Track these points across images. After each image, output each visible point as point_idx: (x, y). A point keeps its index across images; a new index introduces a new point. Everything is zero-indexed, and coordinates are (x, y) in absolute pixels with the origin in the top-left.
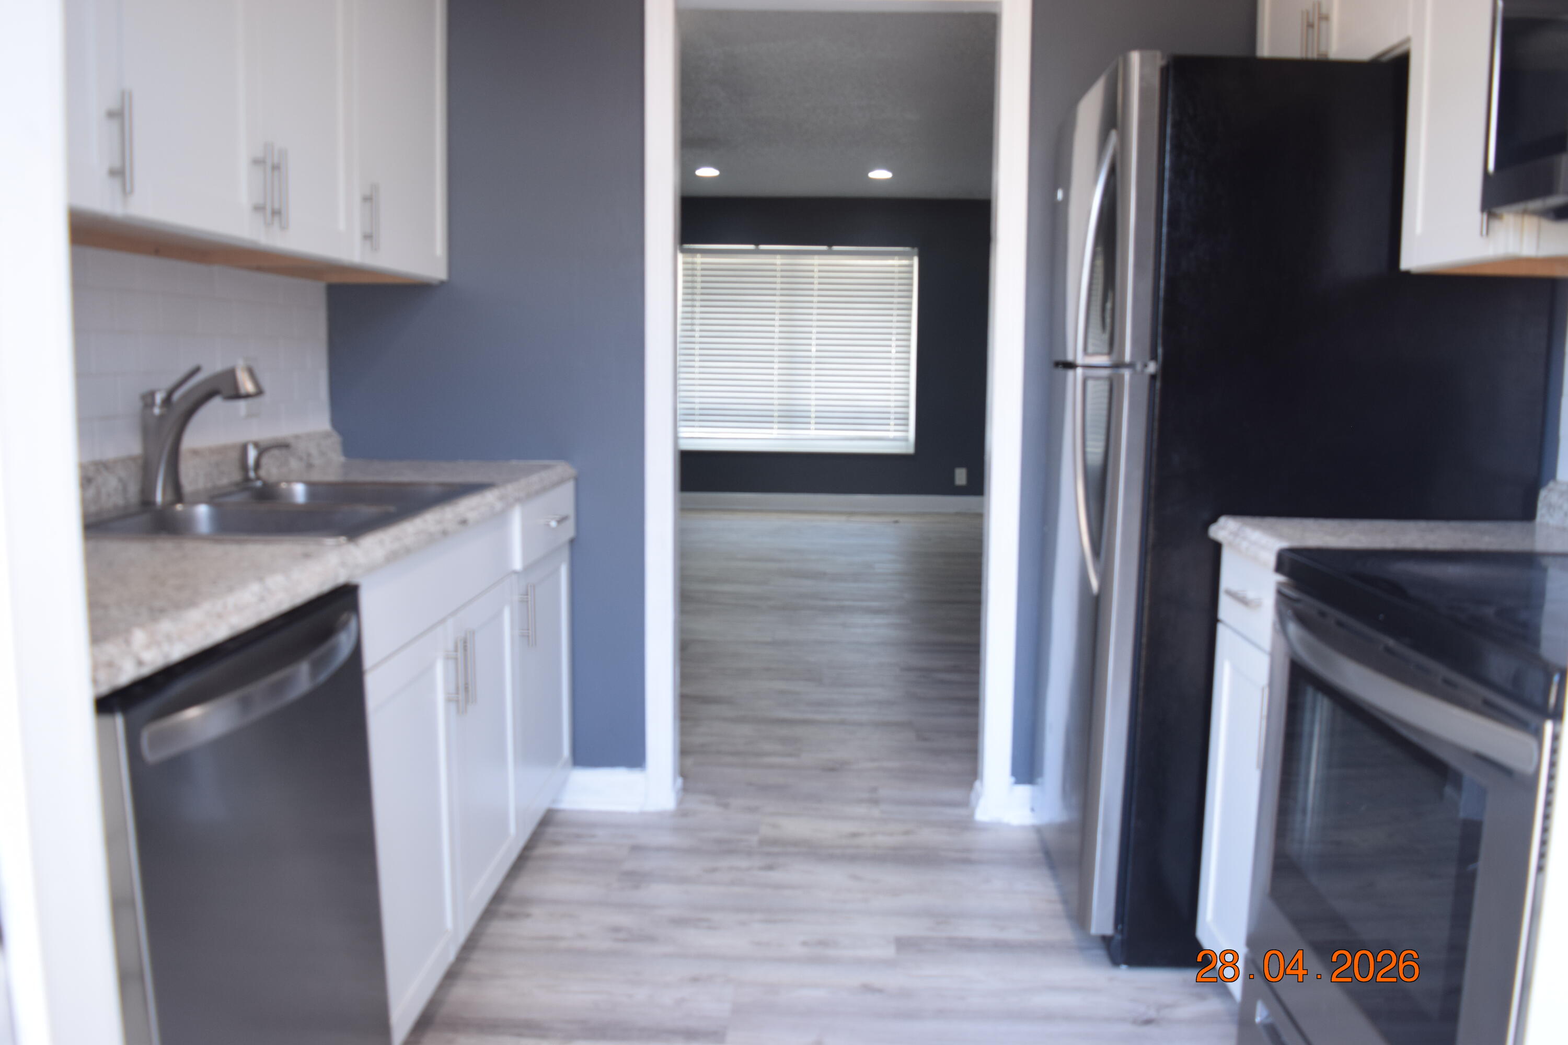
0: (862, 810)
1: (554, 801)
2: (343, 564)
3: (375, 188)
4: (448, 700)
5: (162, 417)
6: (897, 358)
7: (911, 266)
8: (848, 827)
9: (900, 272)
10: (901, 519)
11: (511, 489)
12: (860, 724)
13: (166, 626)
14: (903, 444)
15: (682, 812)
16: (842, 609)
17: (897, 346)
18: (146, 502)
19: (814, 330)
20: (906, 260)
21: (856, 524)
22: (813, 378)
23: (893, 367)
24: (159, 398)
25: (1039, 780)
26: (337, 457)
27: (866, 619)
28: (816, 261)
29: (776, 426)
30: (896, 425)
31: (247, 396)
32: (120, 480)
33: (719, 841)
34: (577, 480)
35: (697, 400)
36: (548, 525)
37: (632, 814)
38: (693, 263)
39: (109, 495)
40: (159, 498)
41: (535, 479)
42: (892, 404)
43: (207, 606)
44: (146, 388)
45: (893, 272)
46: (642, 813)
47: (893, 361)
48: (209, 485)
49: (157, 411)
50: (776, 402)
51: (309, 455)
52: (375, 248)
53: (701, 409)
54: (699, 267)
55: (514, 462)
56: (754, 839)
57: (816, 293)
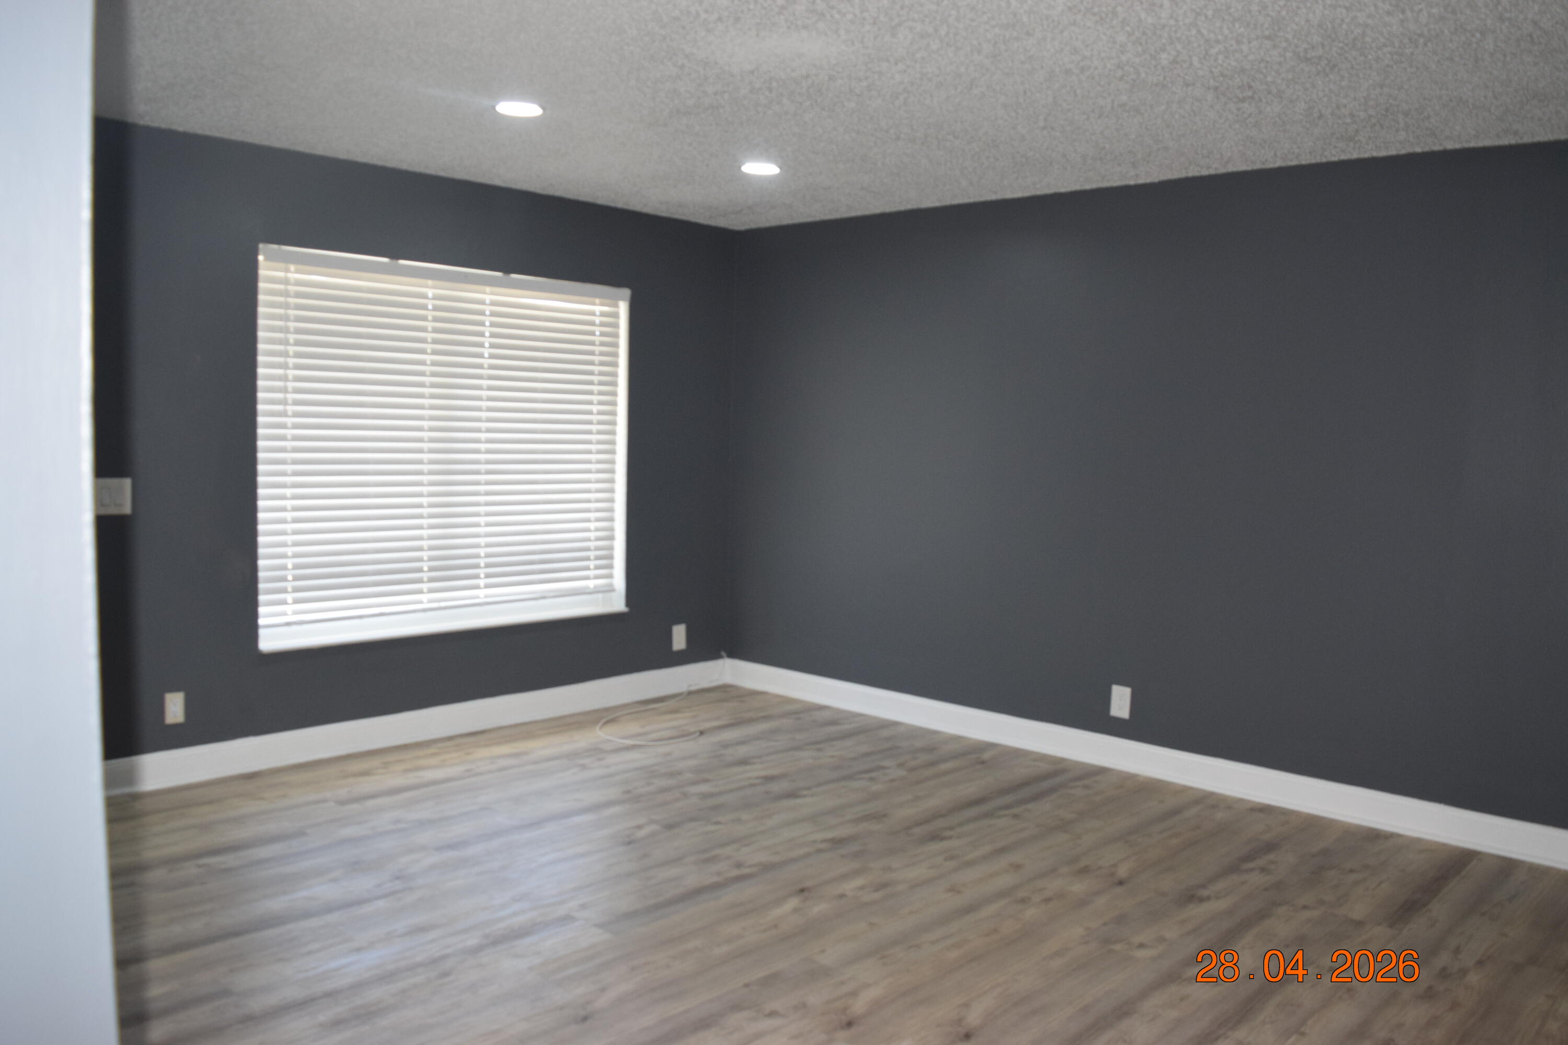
7: (616, 315)
9: (602, 324)
14: (607, 597)
20: (611, 306)
30: (596, 568)
45: (593, 324)
57: (486, 362)
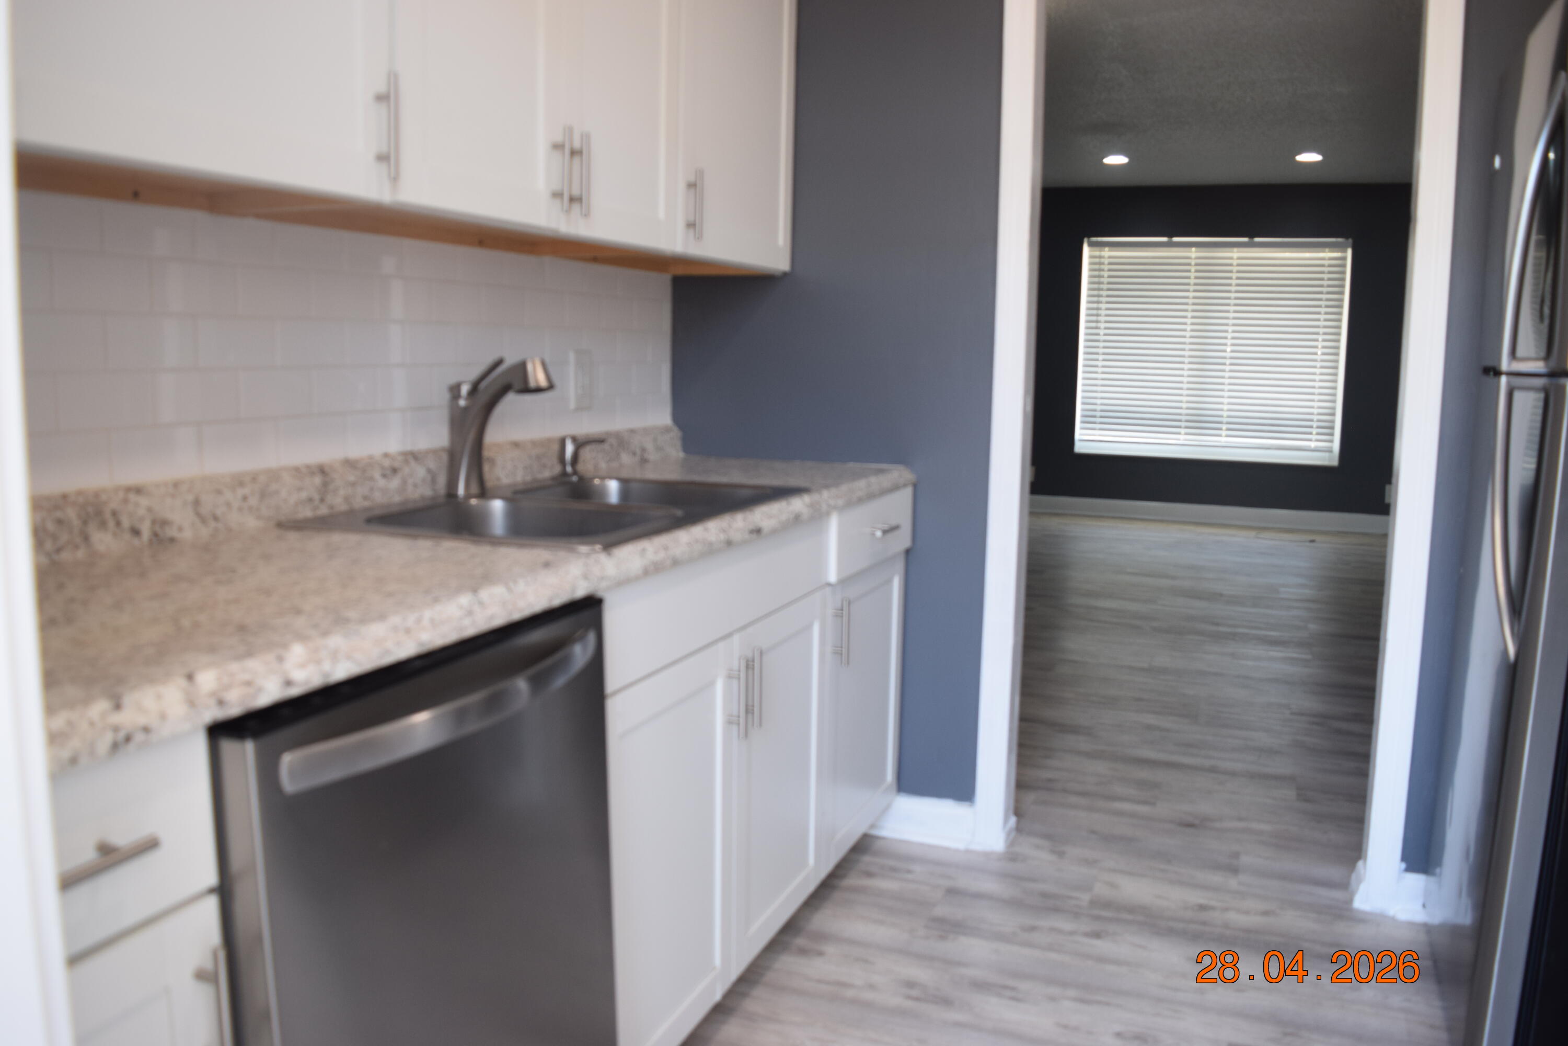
0: (1216, 878)
1: (873, 826)
2: (585, 577)
3: (700, 173)
4: (730, 721)
5: (466, 409)
6: (1322, 361)
7: (1345, 259)
8: (1196, 897)
9: (1330, 266)
10: (1318, 538)
11: (826, 496)
12: (1233, 774)
13: (336, 641)
14: (1327, 455)
15: (1011, 856)
16: (1233, 637)
17: (1324, 347)
18: (451, 494)
19: (1230, 329)
20: (1338, 252)
21: (1267, 541)
22: (1227, 381)
23: (1318, 371)
24: (465, 389)
25: (1438, 870)
26: (676, 453)
27: (1260, 651)
28: (1235, 253)
29: (1183, 431)
30: (1318, 434)
31: (538, 390)
32: (429, 471)
33: (1044, 895)
34: (915, 486)
35: (1099, 401)
36: (873, 534)
37: (957, 851)
38: (1100, 257)
39: (415, 486)
40: (461, 491)
41: (860, 486)
42: (1315, 411)
43: (395, 620)
44: (453, 380)
45: (1323, 266)
46: (968, 851)
47: (1318, 364)
48: (529, 478)
49: (462, 403)
50: (1184, 405)
51: (644, 450)
52: (699, 237)
53: (1102, 411)
54: (1106, 261)
55: (851, 465)
56: (1085, 897)
57: (1233, 288)
